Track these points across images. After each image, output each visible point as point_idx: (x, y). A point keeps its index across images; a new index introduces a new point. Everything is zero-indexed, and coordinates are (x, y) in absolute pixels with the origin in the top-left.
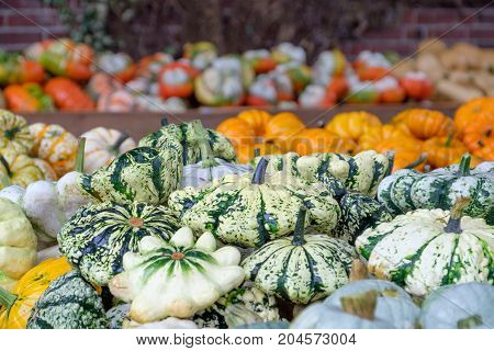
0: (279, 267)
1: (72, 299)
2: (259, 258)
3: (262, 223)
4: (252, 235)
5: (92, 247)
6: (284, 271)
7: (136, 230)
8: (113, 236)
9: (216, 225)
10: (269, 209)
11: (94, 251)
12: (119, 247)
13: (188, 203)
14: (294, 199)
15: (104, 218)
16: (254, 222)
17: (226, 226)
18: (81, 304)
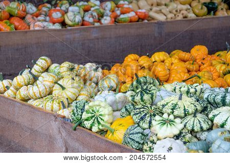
0: (192, 124)
1: (139, 133)
2: (186, 121)
3: (185, 111)
4: (183, 115)
5: (142, 119)
6: (193, 125)
7: (152, 114)
8: (147, 115)
9: (173, 112)
10: (186, 108)
11: (142, 120)
12: (149, 118)
13: (163, 106)
14: (192, 105)
15: (143, 111)
16: (183, 112)
17: (176, 113)
18: (142, 134)
